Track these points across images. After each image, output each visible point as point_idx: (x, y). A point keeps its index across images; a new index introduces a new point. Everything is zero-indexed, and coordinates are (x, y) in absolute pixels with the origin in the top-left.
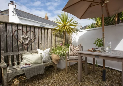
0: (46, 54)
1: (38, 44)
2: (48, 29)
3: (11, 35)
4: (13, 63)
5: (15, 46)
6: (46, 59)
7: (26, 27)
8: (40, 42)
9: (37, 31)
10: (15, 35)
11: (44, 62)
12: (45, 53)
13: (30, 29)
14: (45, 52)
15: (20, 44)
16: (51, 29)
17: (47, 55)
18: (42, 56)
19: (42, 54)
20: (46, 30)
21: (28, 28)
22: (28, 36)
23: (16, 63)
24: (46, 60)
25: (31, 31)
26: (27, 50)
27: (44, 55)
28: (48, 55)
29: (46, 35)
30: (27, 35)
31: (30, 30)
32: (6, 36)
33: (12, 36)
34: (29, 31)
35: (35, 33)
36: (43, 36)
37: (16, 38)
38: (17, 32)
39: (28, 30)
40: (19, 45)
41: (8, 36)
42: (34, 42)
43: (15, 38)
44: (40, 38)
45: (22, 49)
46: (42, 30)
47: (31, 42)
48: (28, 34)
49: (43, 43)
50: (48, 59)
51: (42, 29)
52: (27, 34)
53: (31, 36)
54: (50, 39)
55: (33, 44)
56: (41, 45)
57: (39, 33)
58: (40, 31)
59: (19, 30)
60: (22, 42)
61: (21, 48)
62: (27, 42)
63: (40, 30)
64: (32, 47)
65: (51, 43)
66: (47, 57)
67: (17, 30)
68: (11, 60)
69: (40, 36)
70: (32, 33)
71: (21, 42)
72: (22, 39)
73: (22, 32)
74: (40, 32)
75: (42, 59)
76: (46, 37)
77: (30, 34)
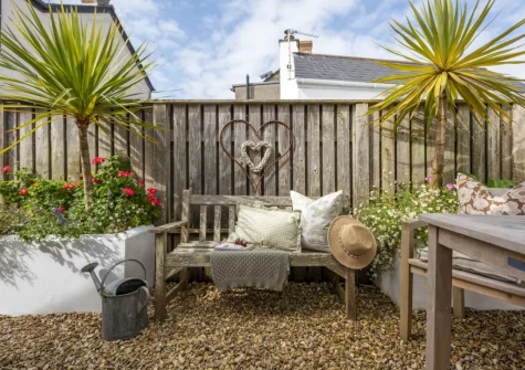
0: (314, 216)
1: (303, 174)
2: (351, 106)
3: (214, 143)
4: (196, 231)
5: (223, 178)
6: (315, 237)
7: (259, 109)
8: (314, 166)
9: (302, 121)
10: (224, 140)
11: (305, 249)
12: (313, 212)
13: (273, 114)
14: (312, 208)
15: (239, 172)
16: (365, 107)
17: (319, 221)
18: (299, 221)
19: (300, 211)
20: (344, 113)
21: (265, 114)
22: (265, 142)
23: (217, 231)
24: (313, 241)
25: (276, 123)
26: (263, 194)
27: (309, 221)
28: (323, 220)
29: (340, 133)
30: (261, 139)
31: (273, 119)
32: (203, 143)
33: (218, 143)
34: (271, 123)
35: (291, 129)
36: (328, 138)
37: (229, 150)
38: (232, 129)
39: (265, 121)
40: (236, 175)
41: (205, 144)
42: (288, 163)
43: (224, 150)
44: (314, 148)
45: (245, 189)
46: (324, 113)
47: (277, 164)
48: (266, 133)
49: (329, 168)
50: (321, 238)
51: (324, 108)
52: (262, 135)
53: (277, 143)
54: (360, 152)
55: (283, 171)
56: (318, 176)
57: (309, 127)
58: (313, 120)
59: (236, 121)
60: (244, 166)
61: (242, 187)
62: (260, 166)
63: (315, 116)
64: (280, 184)
65: (367, 170)
66: (317, 226)
67: (232, 124)
68: (205, 219)
69: (314, 139)
70: (281, 129)
71: (241, 165)
72: (244, 153)
73: (247, 129)
74: (315, 124)
75: (296, 235)
76: (343, 142)
77: (272, 134)
